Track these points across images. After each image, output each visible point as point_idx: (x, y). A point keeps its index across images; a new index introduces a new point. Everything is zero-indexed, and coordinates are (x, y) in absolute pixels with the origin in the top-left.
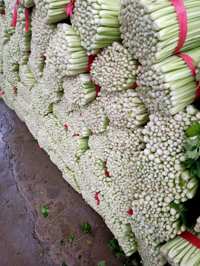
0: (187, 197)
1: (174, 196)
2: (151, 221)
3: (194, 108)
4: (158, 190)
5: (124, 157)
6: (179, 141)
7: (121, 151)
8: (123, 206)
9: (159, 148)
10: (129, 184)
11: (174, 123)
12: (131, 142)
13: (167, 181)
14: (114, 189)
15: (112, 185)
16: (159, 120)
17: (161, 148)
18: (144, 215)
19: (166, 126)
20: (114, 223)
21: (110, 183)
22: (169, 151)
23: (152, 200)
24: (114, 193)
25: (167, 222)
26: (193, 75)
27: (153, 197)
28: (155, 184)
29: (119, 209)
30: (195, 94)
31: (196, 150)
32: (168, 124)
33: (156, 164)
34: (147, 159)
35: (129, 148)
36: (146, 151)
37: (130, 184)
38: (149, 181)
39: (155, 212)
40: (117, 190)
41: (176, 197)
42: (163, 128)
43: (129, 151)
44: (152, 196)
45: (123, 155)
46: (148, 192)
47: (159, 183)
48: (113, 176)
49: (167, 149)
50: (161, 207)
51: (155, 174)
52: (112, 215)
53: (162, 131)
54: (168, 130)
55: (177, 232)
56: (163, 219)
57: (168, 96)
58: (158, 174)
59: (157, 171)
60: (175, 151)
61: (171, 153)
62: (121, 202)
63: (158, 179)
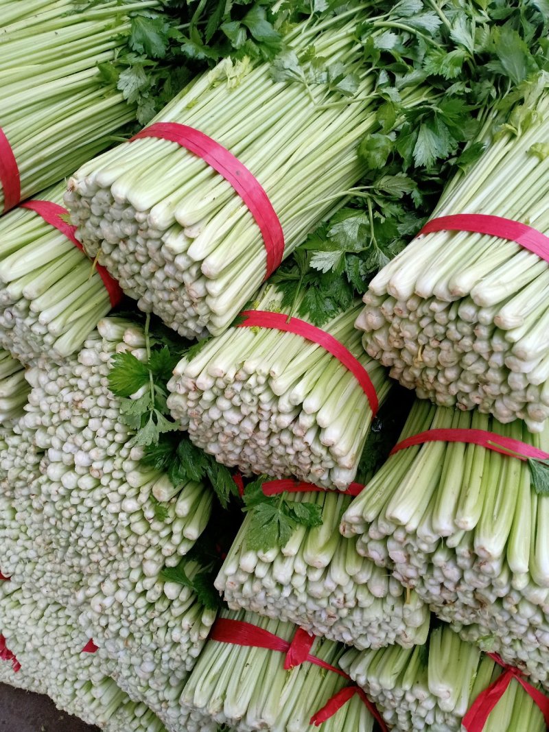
0: (189, 541)
1: (160, 550)
2: (137, 641)
3: (114, 322)
4: (119, 556)
5: (18, 509)
6: (111, 413)
7: (8, 494)
8: (72, 639)
9: (76, 450)
10: (57, 575)
11: (85, 375)
12: (18, 460)
13: (126, 524)
14: (33, 606)
15: (24, 598)
16: (51, 380)
17: (80, 449)
18: (117, 634)
19: (72, 388)
20: (74, 695)
21: (17, 596)
22: (101, 448)
23: (118, 588)
24: (37, 618)
25: (170, 625)
26: (75, 247)
27: (118, 579)
28: (106, 544)
29: (66, 653)
30: (104, 289)
31: (151, 421)
32: (73, 381)
33: (86, 493)
34: (62, 491)
35: (18, 479)
36: (54, 471)
37: (60, 573)
38: (90, 544)
39: (136, 613)
40: (42, 605)
41: (165, 553)
42: (67, 396)
43: (22, 487)
44: (113, 577)
45: (14, 504)
46: (102, 573)
47: (112, 537)
48: (14, 574)
49: (95, 446)
50: (144, 592)
51: (95, 518)
52: (61, 678)
53: (67, 403)
54: (78, 396)
55: (199, 635)
56: (157, 622)
57: (31, 314)
58: (100, 517)
59: (96, 510)
60: (114, 441)
61: (105, 449)
62: (62, 630)
63: (108, 529)
